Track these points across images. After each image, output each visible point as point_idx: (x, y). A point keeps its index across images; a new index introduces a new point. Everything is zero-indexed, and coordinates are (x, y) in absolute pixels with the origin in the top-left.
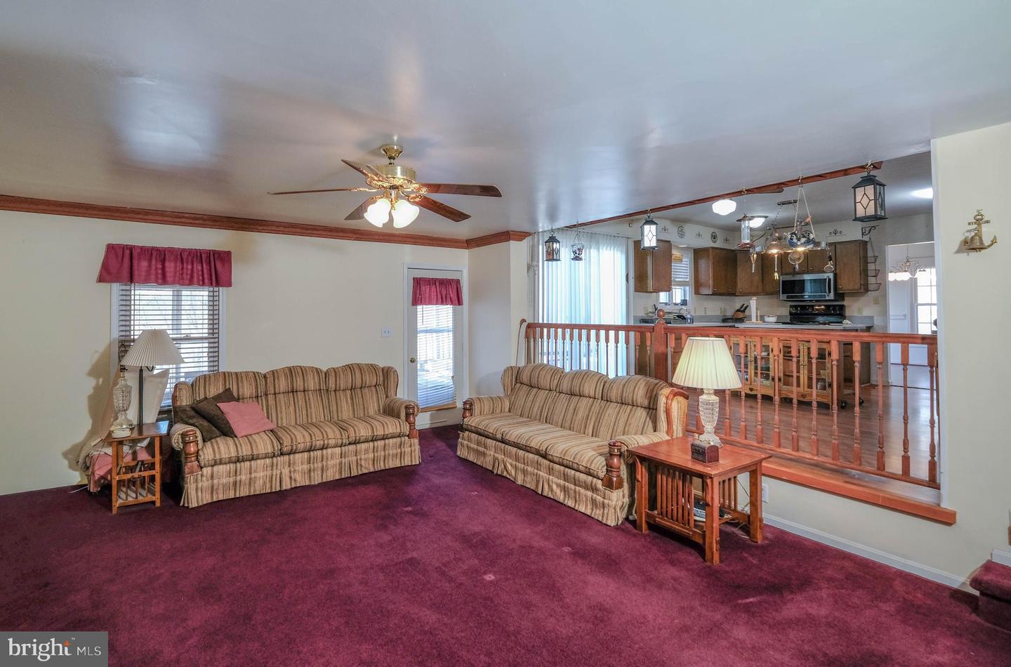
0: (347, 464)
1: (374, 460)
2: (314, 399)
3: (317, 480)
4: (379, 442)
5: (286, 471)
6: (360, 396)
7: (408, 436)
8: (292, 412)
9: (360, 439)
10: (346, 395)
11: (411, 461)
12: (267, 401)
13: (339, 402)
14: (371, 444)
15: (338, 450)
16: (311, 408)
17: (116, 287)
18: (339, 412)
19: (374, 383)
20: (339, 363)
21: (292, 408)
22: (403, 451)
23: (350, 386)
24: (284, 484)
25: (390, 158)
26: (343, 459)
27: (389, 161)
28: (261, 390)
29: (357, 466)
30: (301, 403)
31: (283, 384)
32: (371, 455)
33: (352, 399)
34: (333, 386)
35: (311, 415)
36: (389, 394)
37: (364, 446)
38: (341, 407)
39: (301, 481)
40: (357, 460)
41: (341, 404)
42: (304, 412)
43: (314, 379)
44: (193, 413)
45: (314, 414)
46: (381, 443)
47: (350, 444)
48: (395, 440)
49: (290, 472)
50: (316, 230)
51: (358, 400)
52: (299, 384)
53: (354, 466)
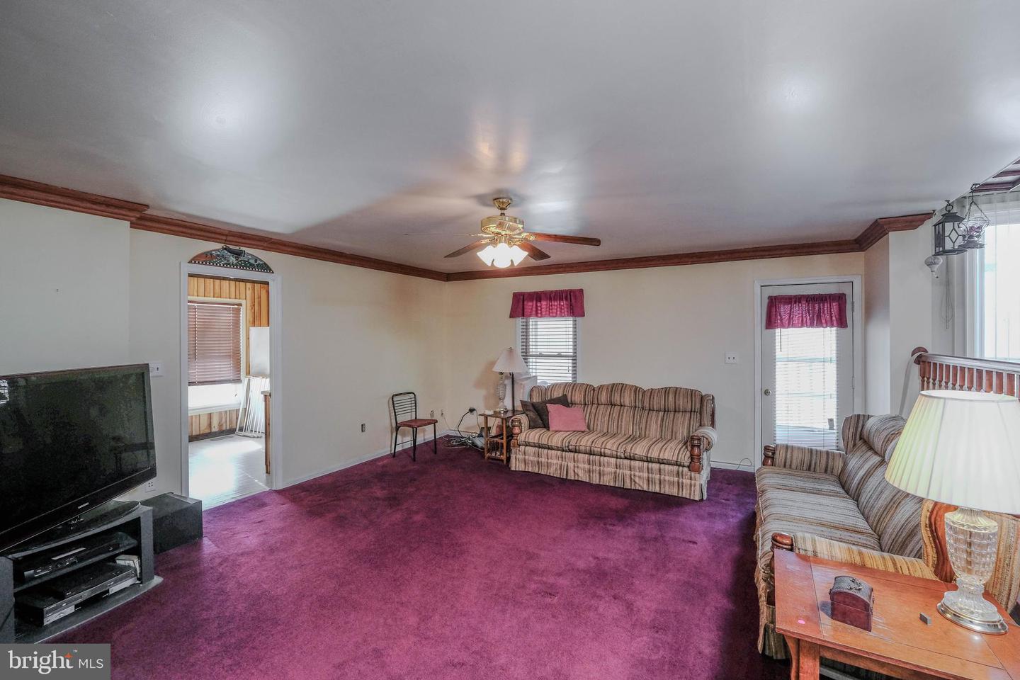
0: (620, 476)
1: (649, 481)
2: (627, 413)
3: (595, 480)
4: (654, 464)
5: (571, 465)
6: (671, 419)
7: (688, 467)
8: (606, 422)
9: (634, 456)
10: (658, 417)
11: (690, 494)
12: (591, 409)
13: (649, 420)
14: (646, 464)
15: (613, 460)
16: (622, 422)
17: (520, 321)
18: (647, 430)
19: (689, 408)
20: (658, 384)
21: (606, 418)
22: (680, 481)
23: (662, 407)
24: (569, 475)
25: (502, 209)
26: (618, 470)
27: (500, 212)
28: (588, 399)
29: (631, 481)
30: (615, 415)
31: (604, 397)
32: (645, 475)
33: (662, 420)
34: (648, 405)
35: (621, 428)
36: (703, 423)
37: (637, 464)
38: (650, 426)
39: (583, 477)
40: (631, 475)
41: (650, 423)
42: (616, 424)
43: (630, 397)
44: (531, 408)
45: (623, 427)
46: (655, 466)
47: (626, 458)
48: (671, 467)
49: (574, 466)
50: (651, 261)
51: (668, 423)
52: (617, 398)
53: (628, 481)
